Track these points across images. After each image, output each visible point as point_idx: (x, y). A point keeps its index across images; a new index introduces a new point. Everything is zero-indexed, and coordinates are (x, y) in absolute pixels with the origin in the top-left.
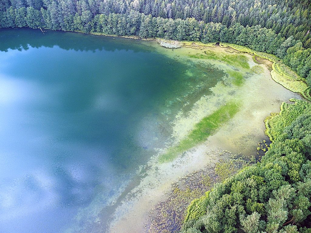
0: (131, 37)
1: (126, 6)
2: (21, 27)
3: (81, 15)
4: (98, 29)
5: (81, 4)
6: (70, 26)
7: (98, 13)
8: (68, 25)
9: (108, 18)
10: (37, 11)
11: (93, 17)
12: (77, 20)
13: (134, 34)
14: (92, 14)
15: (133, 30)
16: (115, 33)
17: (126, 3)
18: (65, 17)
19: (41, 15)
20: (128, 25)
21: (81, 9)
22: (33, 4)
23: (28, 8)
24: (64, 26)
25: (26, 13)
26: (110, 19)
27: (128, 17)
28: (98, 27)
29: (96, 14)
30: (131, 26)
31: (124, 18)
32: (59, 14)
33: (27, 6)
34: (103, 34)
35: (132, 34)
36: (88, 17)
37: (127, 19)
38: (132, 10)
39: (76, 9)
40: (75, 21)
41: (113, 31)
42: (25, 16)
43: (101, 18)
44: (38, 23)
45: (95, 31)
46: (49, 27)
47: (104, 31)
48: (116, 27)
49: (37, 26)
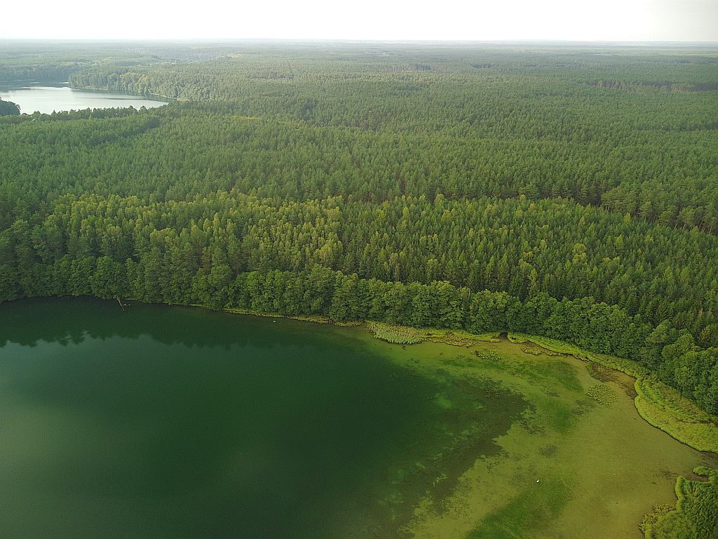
0: (312, 319)
1: (305, 256)
2: (77, 294)
3: (208, 273)
4: (241, 302)
5: (212, 252)
6: (183, 294)
7: (245, 269)
8: (178, 293)
9: (265, 280)
10: (118, 264)
11: (234, 277)
12: (200, 282)
13: (318, 312)
14: (233, 271)
15: (315, 304)
16: (277, 311)
17: (304, 252)
18: (175, 276)
19: (125, 271)
20: (306, 295)
21: (211, 262)
22: (113, 252)
23: (100, 259)
24: (169, 294)
25: (94, 268)
26: (268, 281)
27: (307, 279)
28: (243, 297)
29: (240, 272)
30: (312, 296)
31: (298, 281)
32: (163, 271)
33: (99, 255)
34: (253, 312)
35: (315, 313)
36: (222, 277)
37: (306, 282)
38: (316, 265)
39: (199, 262)
40: (194, 286)
41: (273, 305)
42: (92, 274)
43: (251, 279)
44: (114, 288)
45: (236, 306)
46: (138, 296)
47: (253, 306)
48: (282, 298)
49: (112, 295)
